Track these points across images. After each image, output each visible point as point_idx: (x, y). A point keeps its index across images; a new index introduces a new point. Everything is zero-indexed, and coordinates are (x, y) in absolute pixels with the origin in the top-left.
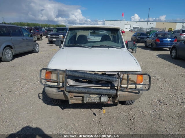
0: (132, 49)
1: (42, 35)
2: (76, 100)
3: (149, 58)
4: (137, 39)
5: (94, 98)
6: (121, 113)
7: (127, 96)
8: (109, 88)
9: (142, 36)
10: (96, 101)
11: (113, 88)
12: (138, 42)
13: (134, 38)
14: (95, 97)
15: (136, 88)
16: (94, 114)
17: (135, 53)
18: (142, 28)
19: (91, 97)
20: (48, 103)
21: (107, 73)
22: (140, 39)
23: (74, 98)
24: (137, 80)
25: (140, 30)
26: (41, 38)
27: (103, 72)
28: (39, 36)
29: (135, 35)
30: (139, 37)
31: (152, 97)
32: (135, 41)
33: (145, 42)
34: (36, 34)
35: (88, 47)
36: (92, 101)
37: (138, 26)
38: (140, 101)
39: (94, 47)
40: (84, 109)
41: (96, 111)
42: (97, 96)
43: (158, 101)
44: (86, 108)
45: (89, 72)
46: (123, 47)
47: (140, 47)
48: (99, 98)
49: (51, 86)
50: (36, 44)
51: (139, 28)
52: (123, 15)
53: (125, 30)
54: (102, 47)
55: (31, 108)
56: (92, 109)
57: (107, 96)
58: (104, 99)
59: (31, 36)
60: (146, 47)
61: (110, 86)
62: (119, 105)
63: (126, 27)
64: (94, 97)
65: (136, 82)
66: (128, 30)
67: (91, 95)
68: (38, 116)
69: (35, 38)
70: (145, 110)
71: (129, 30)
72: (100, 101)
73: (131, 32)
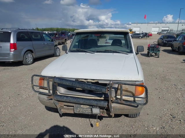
0: (155, 53)
1: (67, 40)
2: (68, 109)
3: (173, 63)
4: (164, 43)
5: (85, 109)
6: (121, 126)
7: (123, 109)
8: (102, 98)
9: (169, 39)
10: (87, 113)
11: (107, 99)
12: (164, 45)
13: (160, 41)
14: (87, 108)
15: (134, 101)
16: (92, 125)
17: (158, 57)
18: (172, 31)
19: (82, 108)
20: (49, 109)
21: (100, 82)
22: (167, 42)
23: (65, 107)
24: (135, 91)
25: (170, 32)
26: (66, 42)
27: (97, 81)
28: (63, 40)
29: (161, 38)
30: (166, 41)
31: (165, 110)
32: (162, 44)
33: (172, 46)
34: (61, 38)
35: (91, 52)
36: (83, 112)
37: (167, 29)
38: (148, 114)
39: (97, 52)
40: (82, 119)
41: (94, 122)
42: (88, 107)
43: (170, 116)
44: (85, 118)
45: (81, 80)
46: (131, 52)
47: (165, 51)
48: (90, 110)
49: (42, 93)
50: (57, 48)
51: (168, 30)
52: (145, 17)
53: (153, 33)
54: (107, 52)
55: (31, 113)
56: (91, 119)
57: (98, 108)
58: (96, 111)
59: (52, 41)
60: (172, 51)
61: (103, 96)
62: (123, 116)
63: (153, 29)
64: (85, 107)
65: (134, 93)
66: (156, 33)
67: (82, 106)
68: (34, 122)
69: (56, 43)
70: (151, 126)
71: (158, 33)
72: (92, 113)
73: (159, 34)
